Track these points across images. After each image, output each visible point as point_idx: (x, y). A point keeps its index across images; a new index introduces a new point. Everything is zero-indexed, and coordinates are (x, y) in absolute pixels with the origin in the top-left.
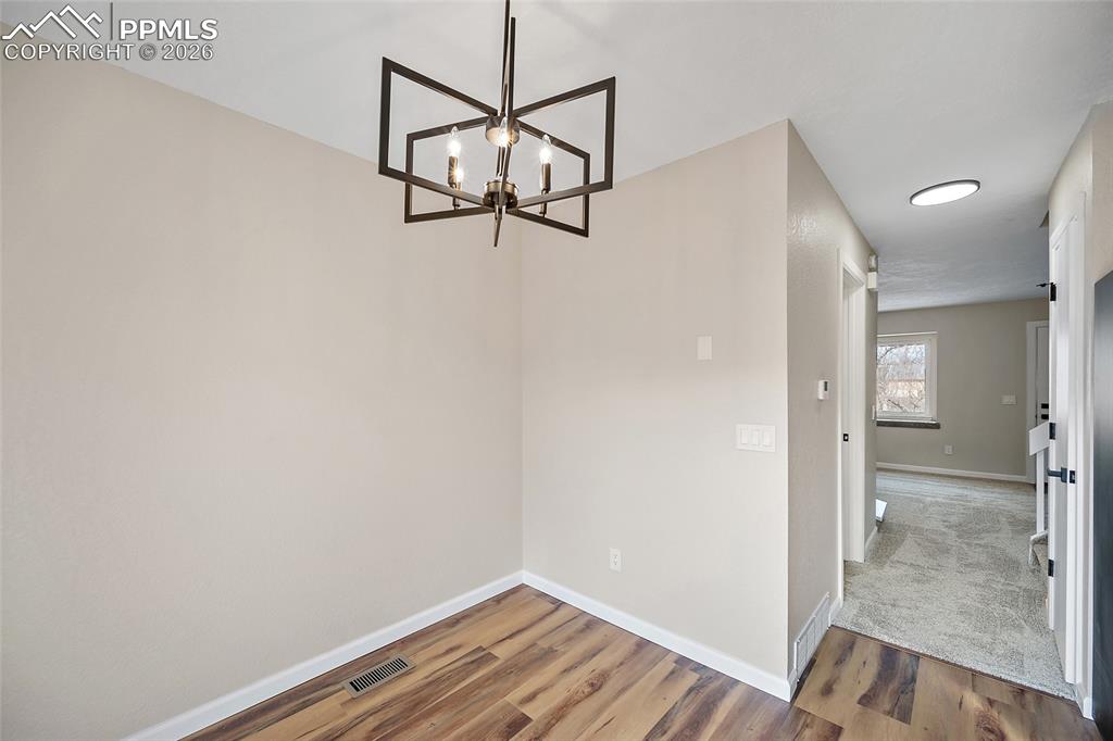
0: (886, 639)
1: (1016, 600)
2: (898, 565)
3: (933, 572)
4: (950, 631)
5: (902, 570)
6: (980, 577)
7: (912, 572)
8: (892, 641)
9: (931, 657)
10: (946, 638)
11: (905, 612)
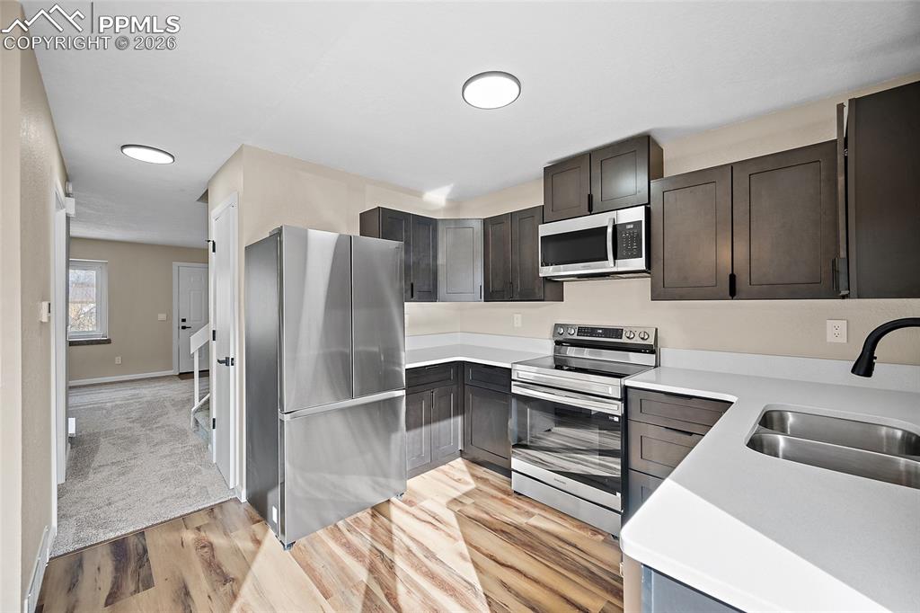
0: (112, 535)
1: (191, 455)
2: (102, 469)
3: (133, 462)
4: (159, 498)
5: (105, 472)
6: (166, 450)
7: (115, 469)
8: (118, 534)
9: (153, 526)
10: (158, 505)
11: (121, 504)
